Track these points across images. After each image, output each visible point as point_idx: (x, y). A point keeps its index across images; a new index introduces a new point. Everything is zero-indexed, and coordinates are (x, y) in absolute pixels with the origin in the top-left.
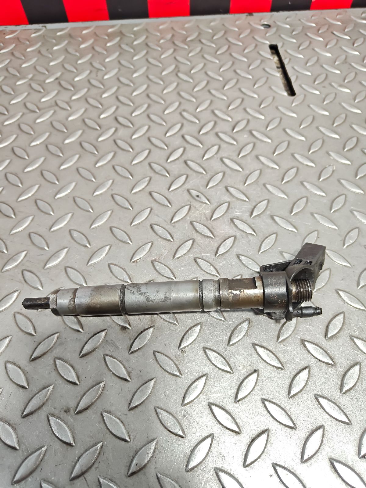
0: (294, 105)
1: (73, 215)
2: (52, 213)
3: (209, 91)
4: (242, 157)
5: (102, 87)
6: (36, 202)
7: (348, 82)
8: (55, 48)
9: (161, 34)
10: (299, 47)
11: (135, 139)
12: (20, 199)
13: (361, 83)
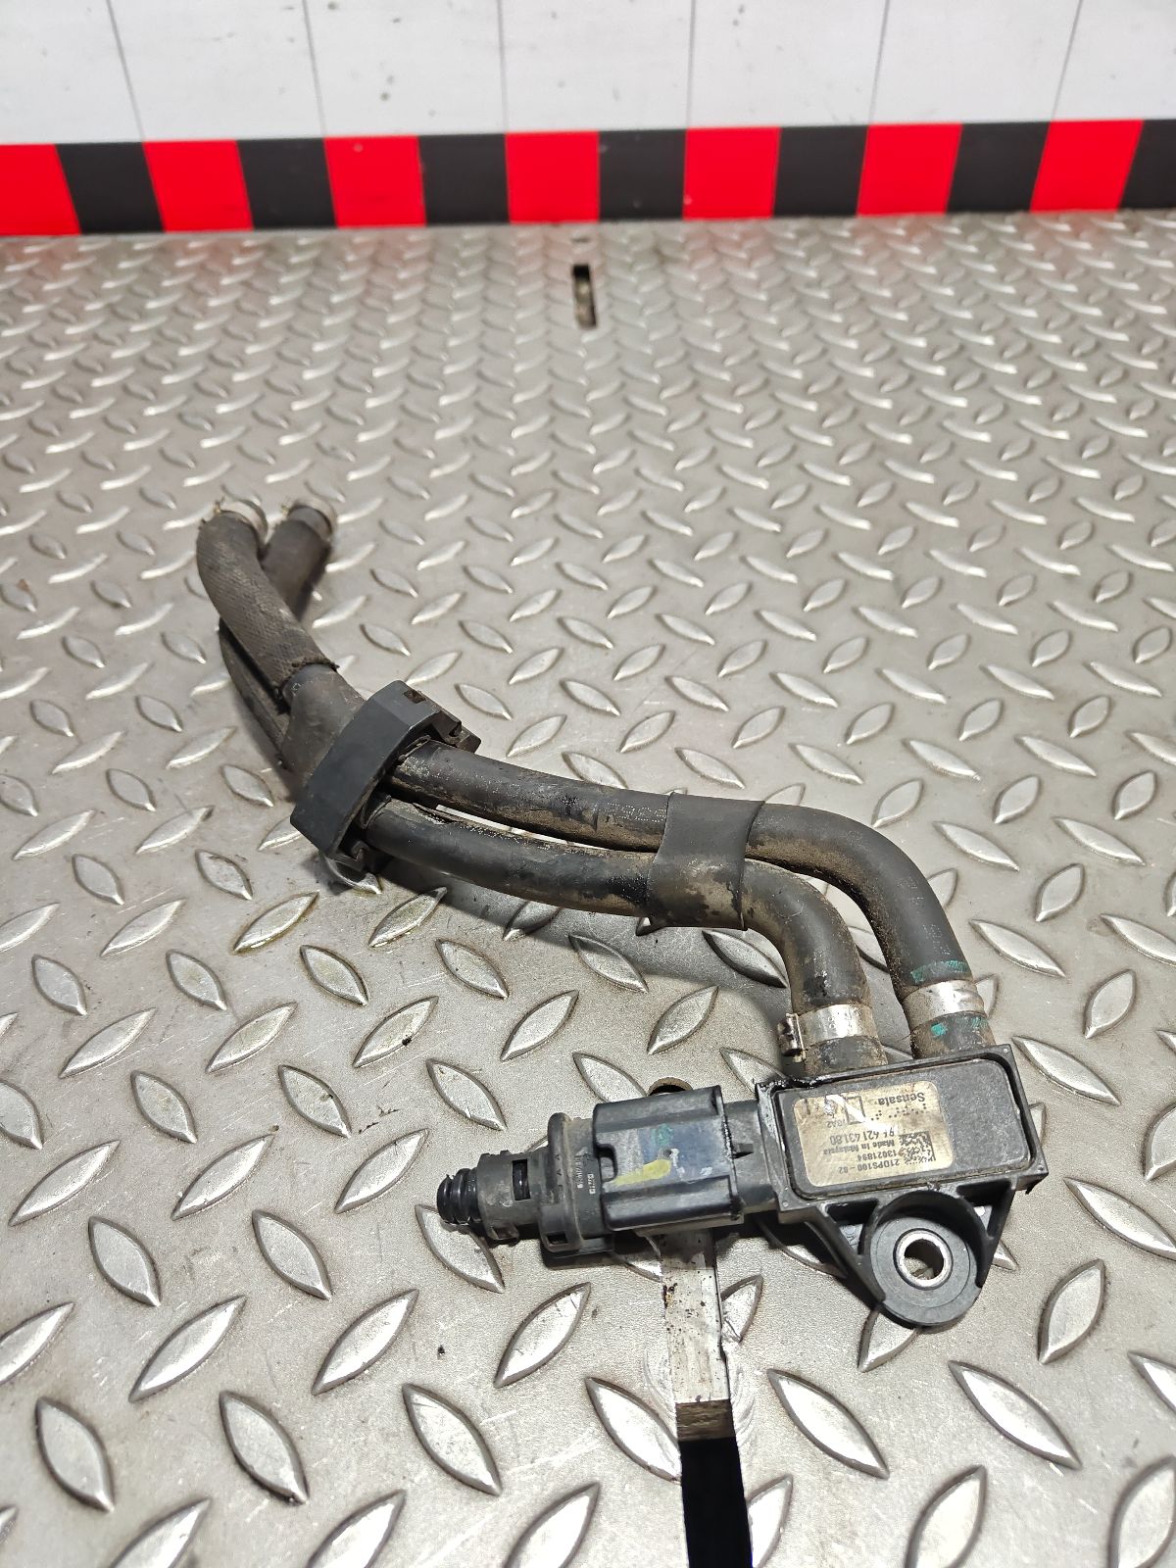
0: (585, 339)
4: (450, 404)
5: (199, 315)
9: (352, 248)
10: (633, 267)
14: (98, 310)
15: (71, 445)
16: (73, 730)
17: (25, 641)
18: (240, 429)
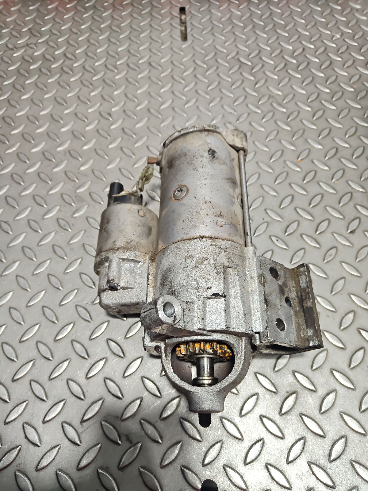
0: (183, 46)
1: (30, 108)
2: (18, 106)
3: (130, 38)
4: (141, 78)
5: (59, 34)
6: (9, 101)
7: (225, 33)
8: (31, 8)
10: (200, 9)
11: (75, 67)
13: (234, 33)
15: (28, 96)
16: (46, 205)
17: (28, 173)
18: (78, 89)
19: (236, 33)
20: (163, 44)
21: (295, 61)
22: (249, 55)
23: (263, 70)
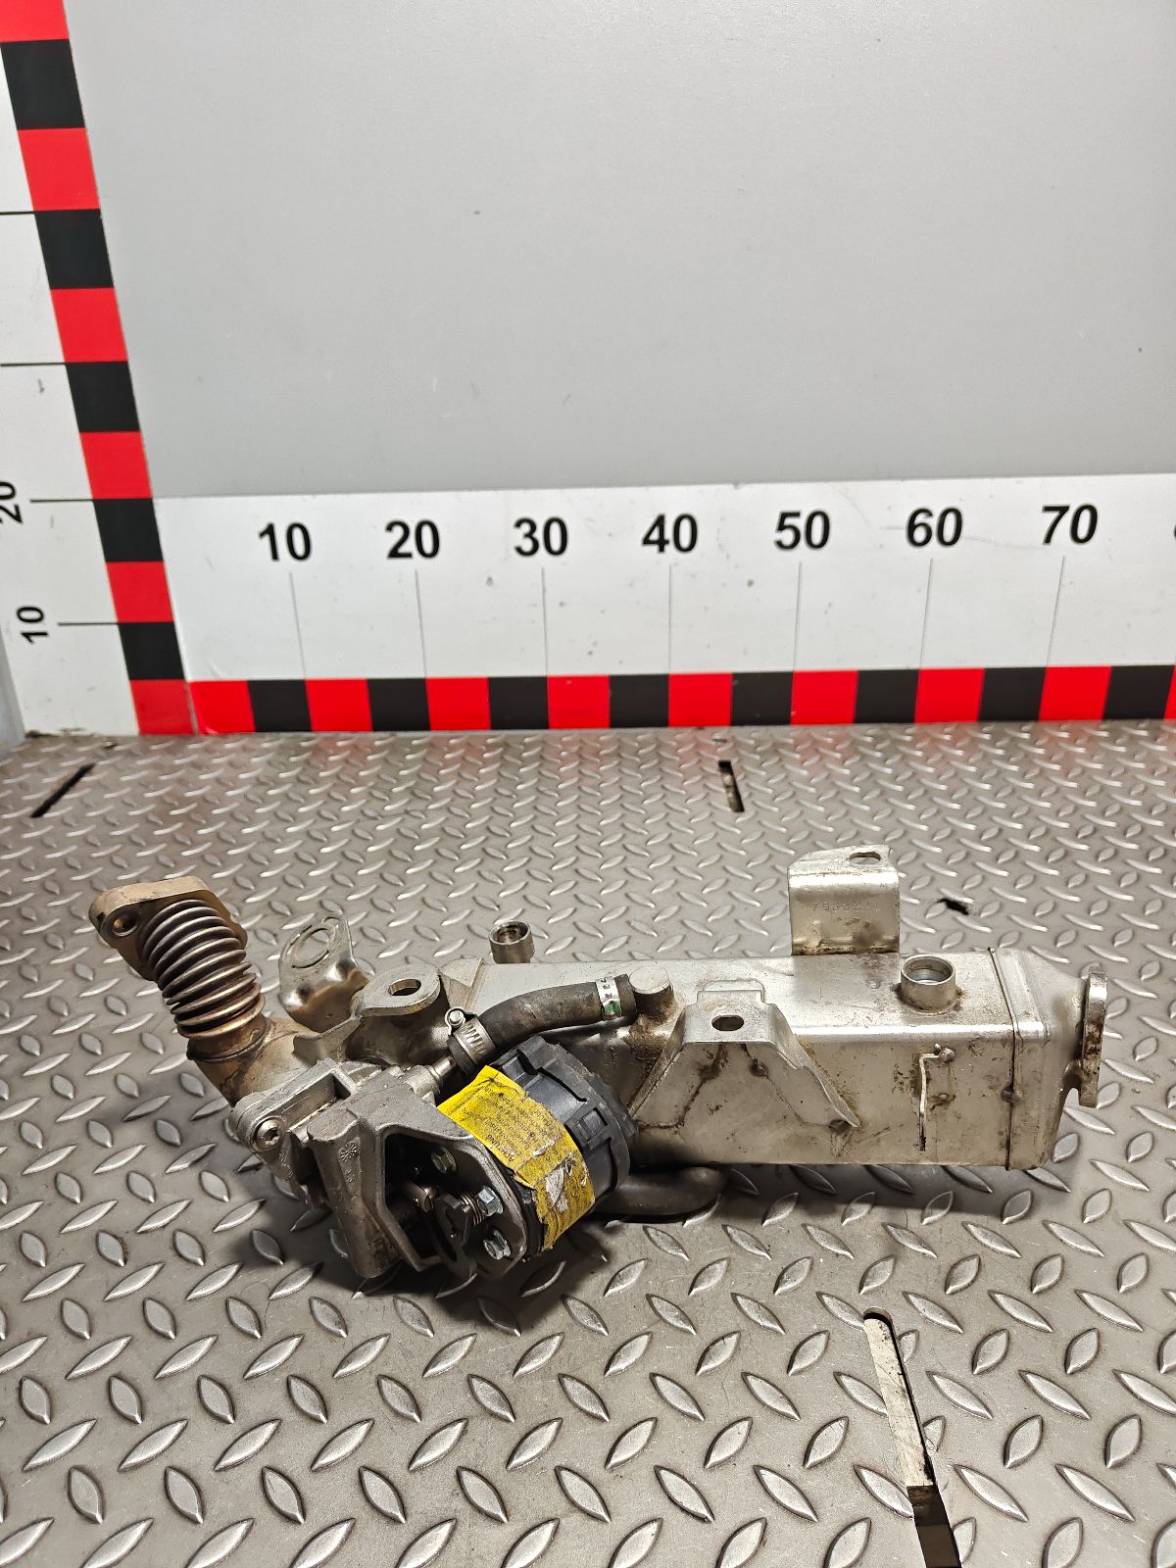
0: (739, 820)
1: (420, 913)
2: (392, 911)
3: (622, 806)
4: (655, 868)
5: (472, 797)
6: (372, 902)
7: (824, 801)
8: (409, 757)
9: (563, 745)
10: (761, 764)
11: (512, 848)
12: (351, 898)
13: (842, 802)
14: (401, 792)
15: (414, 893)
18: (522, 884)
19: (847, 801)
20: (694, 817)
21: (987, 849)
22: (885, 837)
23: (920, 861)
